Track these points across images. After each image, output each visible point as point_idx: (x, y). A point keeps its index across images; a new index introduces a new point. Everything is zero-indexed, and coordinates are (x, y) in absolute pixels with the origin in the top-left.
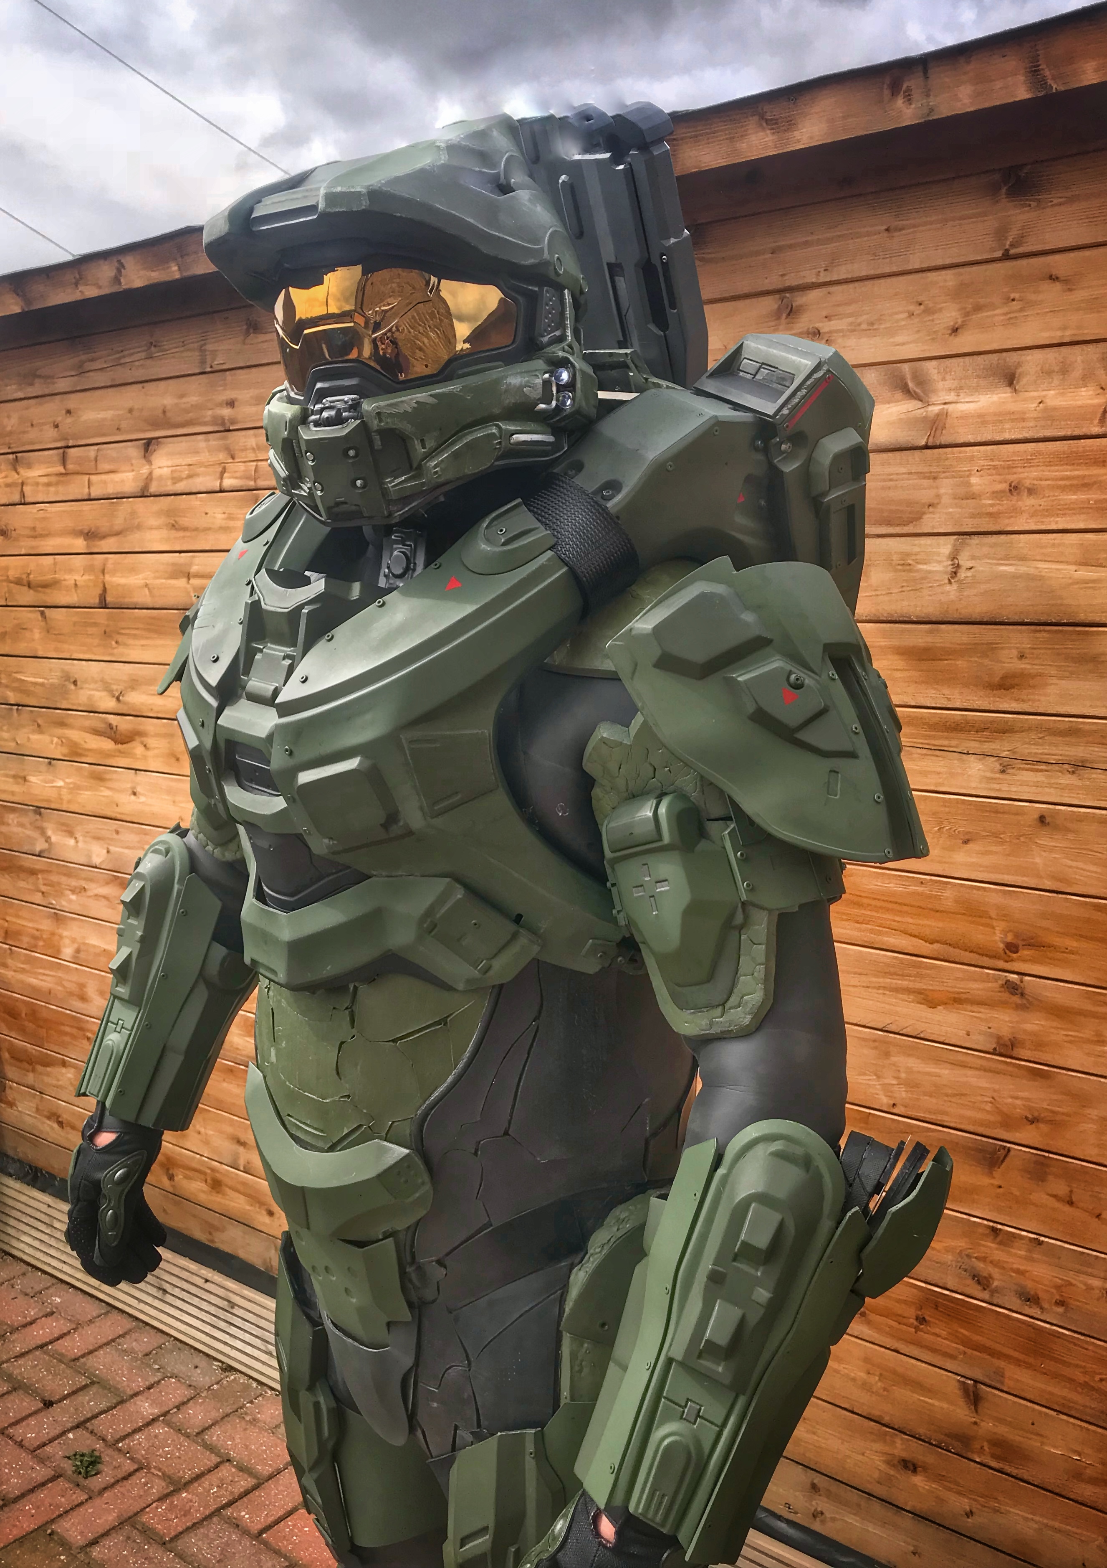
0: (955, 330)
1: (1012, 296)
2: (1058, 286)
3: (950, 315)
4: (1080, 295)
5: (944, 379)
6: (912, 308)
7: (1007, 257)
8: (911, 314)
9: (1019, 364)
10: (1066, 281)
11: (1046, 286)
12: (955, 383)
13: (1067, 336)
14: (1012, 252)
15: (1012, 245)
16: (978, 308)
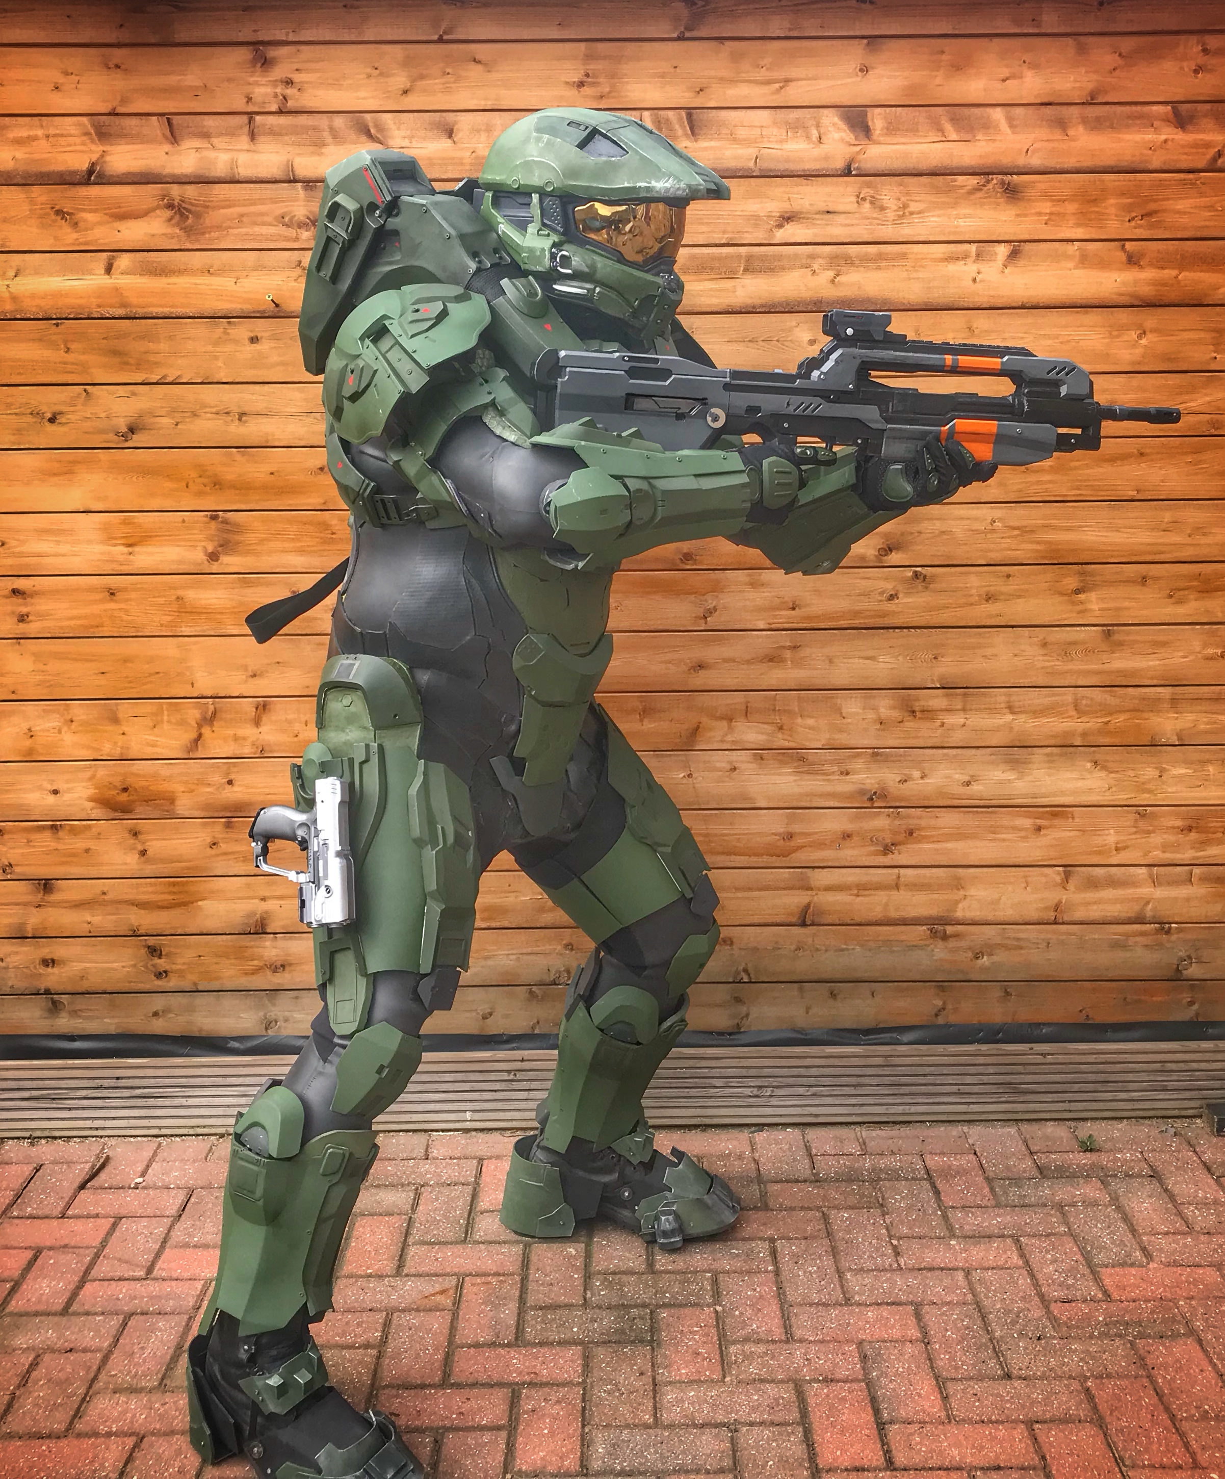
0: (405, 92)
1: (448, 70)
2: (479, 67)
3: (400, 80)
4: (494, 76)
5: (399, 129)
6: (369, 70)
7: (441, 40)
8: (369, 76)
9: (456, 123)
10: (486, 65)
11: (472, 66)
12: (408, 132)
13: (489, 105)
14: (445, 37)
15: (445, 33)
16: (422, 77)
